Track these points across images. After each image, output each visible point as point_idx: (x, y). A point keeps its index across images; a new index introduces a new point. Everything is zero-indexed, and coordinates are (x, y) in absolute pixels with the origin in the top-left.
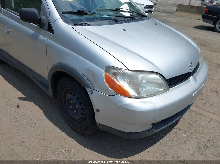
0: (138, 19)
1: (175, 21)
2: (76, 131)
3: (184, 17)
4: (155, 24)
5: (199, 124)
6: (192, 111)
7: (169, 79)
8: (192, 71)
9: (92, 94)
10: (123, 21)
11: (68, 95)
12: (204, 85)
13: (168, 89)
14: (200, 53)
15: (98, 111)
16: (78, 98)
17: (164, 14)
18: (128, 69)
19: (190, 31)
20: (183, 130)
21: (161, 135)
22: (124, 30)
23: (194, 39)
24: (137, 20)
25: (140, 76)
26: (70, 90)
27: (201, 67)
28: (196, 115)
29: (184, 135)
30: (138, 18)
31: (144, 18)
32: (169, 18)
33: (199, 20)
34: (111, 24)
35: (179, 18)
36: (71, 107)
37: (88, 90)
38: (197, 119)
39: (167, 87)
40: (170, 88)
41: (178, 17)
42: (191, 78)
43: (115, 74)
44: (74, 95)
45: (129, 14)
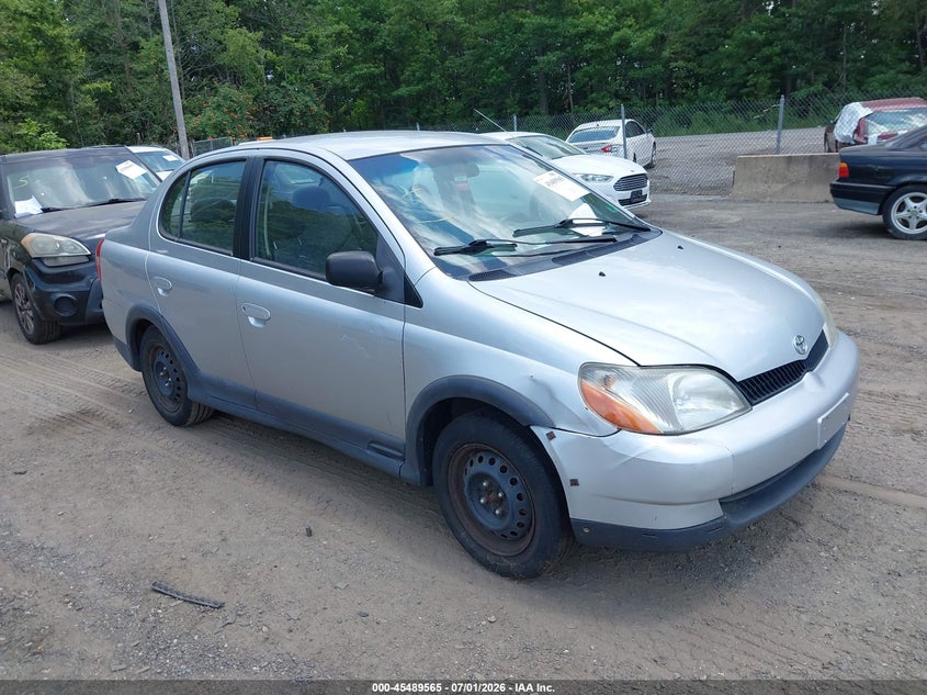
0: (627, 242)
1: (736, 219)
2: (505, 573)
3: (768, 199)
4: (679, 247)
5: (866, 524)
6: (840, 492)
7: (743, 381)
8: (804, 357)
9: (552, 442)
10: (589, 251)
11: (471, 465)
12: (847, 394)
13: (746, 408)
14: (822, 311)
15: (574, 483)
16: (503, 470)
17: (690, 198)
18: (639, 365)
19: (797, 248)
20: (819, 543)
21: (754, 561)
22: (602, 274)
23: (800, 273)
24: (626, 244)
25: (672, 378)
26: (477, 451)
27: (832, 350)
28: (852, 501)
29: (822, 554)
30: (627, 236)
31: (643, 235)
32: (710, 211)
33: (826, 205)
34: (563, 265)
35: (749, 205)
36: (482, 501)
37: (541, 432)
38: (857, 512)
39: (743, 403)
40: (752, 405)
41: (746, 201)
42: (807, 377)
43: (606, 381)
44: (492, 462)
45: (597, 232)
